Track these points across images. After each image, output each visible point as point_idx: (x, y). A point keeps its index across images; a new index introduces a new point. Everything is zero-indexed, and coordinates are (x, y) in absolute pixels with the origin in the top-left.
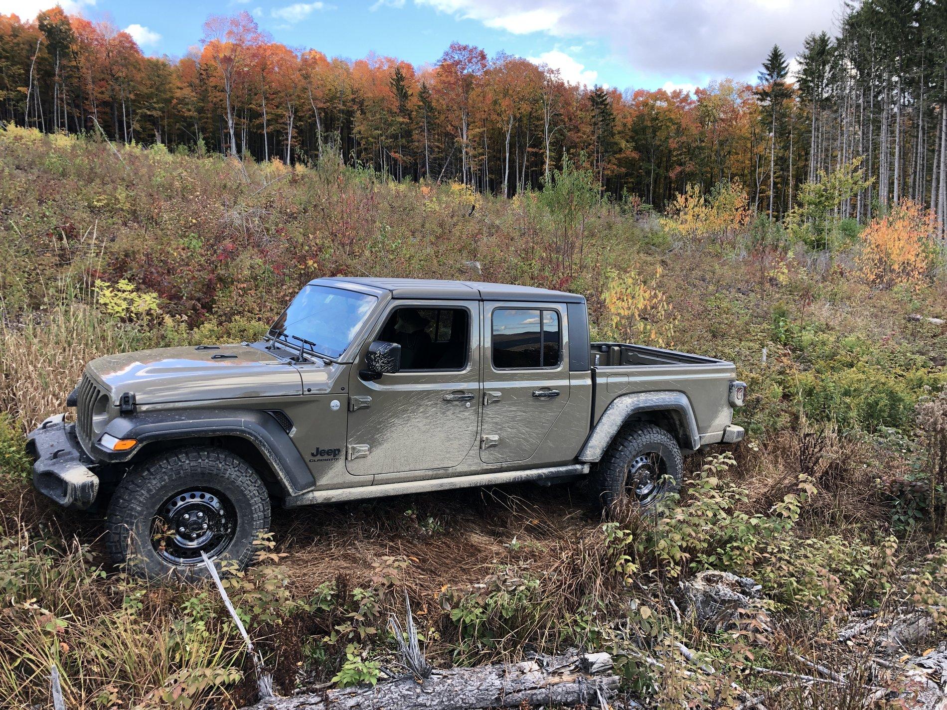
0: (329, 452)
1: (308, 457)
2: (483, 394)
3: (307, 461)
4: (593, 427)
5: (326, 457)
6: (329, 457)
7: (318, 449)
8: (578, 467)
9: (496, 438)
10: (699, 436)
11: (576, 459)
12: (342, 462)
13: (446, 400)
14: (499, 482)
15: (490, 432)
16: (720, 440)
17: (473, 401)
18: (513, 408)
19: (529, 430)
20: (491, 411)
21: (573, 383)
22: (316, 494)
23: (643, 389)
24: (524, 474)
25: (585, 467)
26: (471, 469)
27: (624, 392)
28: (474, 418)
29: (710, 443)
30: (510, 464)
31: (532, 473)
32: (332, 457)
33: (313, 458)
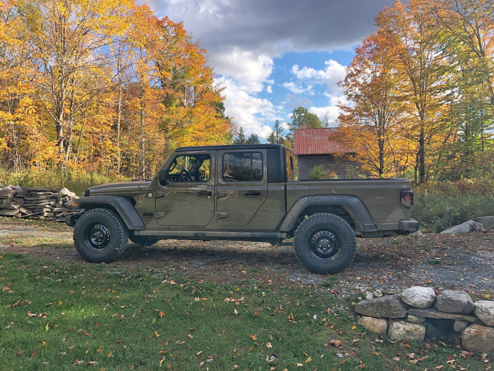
0: (149, 214)
2: (216, 192)
3: (141, 218)
4: (286, 213)
5: (148, 216)
7: (145, 213)
8: (279, 234)
9: (225, 214)
10: (373, 224)
11: (277, 229)
12: (154, 219)
13: (198, 195)
14: (229, 236)
15: (222, 211)
16: (396, 228)
17: (211, 196)
18: (234, 200)
19: (243, 211)
20: (221, 201)
21: (270, 188)
22: (146, 231)
23: (321, 193)
24: (244, 234)
25: (283, 234)
26: (214, 228)
27: (307, 195)
28: (212, 204)
29: (388, 230)
30: (235, 228)
31: (248, 234)
32: (150, 216)
33: (143, 216)
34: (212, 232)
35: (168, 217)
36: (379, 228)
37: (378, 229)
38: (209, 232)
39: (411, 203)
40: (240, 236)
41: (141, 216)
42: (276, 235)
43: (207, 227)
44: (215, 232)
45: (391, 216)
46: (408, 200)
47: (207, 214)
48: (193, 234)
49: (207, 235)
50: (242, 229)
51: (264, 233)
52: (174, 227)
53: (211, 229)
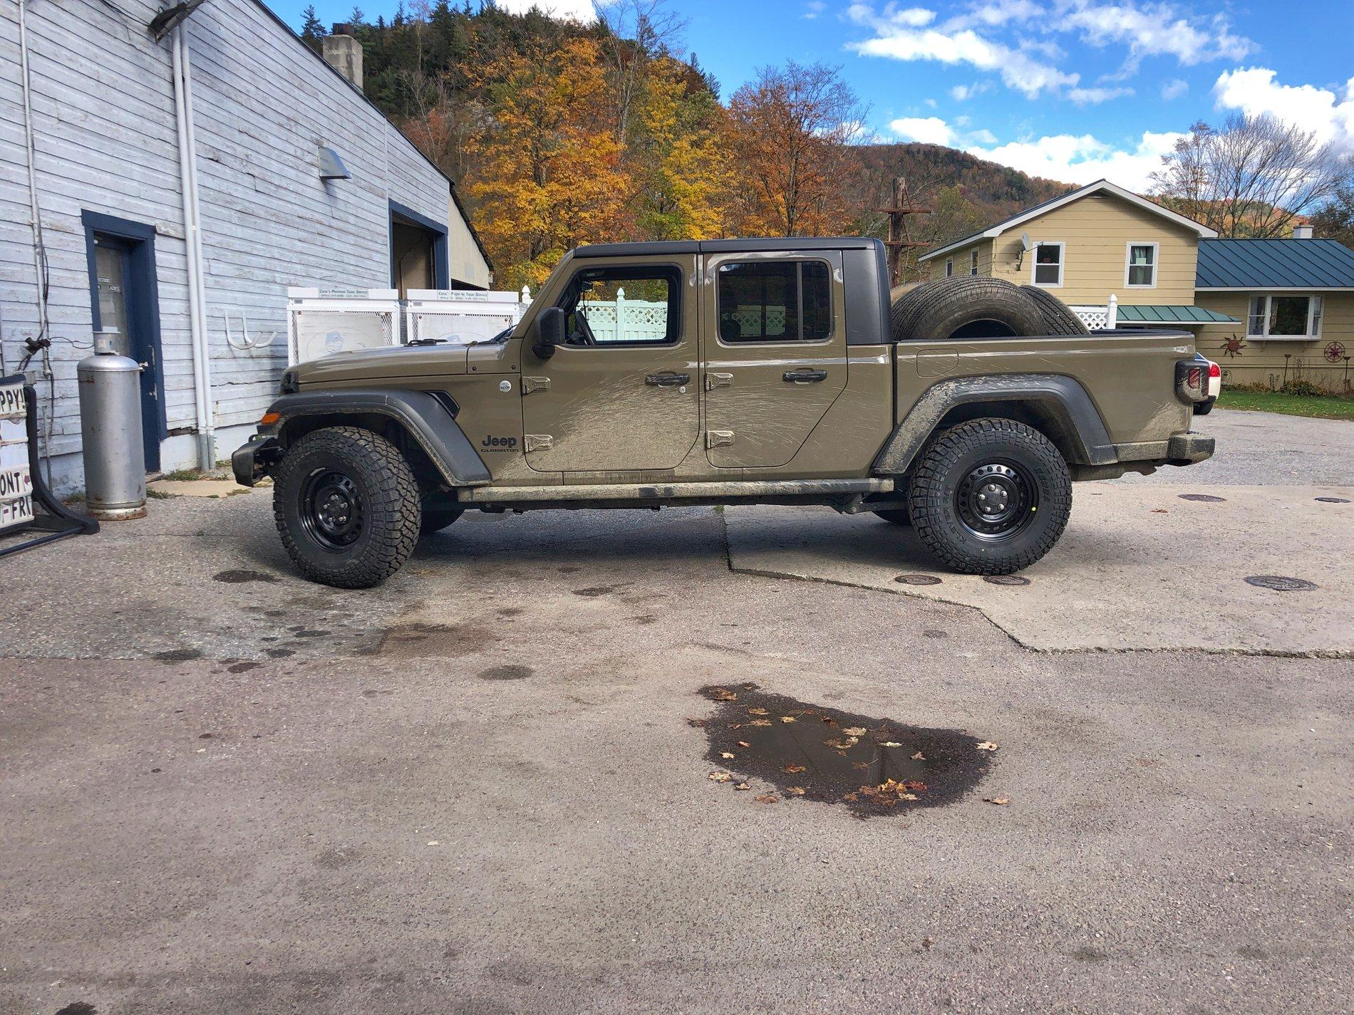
0: (504, 442)
1: (479, 446)
2: (703, 376)
3: (479, 451)
4: (896, 426)
5: (500, 447)
6: (504, 448)
7: (489, 437)
8: (874, 481)
9: (730, 433)
10: (1110, 446)
11: (872, 469)
12: (519, 454)
13: (646, 384)
14: (738, 493)
15: (720, 426)
16: (1162, 454)
17: (690, 385)
18: (753, 396)
19: (780, 425)
20: (718, 398)
21: (853, 361)
22: (495, 489)
23: (987, 371)
24: (780, 486)
25: (886, 482)
26: (696, 473)
27: (951, 375)
28: (693, 407)
29: (1143, 458)
30: (756, 470)
31: (793, 485)
32: (506, 447)
33: (485, 447)
34: (690, 485)
35: (562, 446)
36: (1123, 456)
37: (1121, 457)
38: (682, 485)
39: (1203, 391)
40: (770, 493)
42: (868, 485)
43: (678, 472)
44: (700, 484)
45: (1152, 424)
46: (1196, 384)
47: (677, 437)
48: (637, 491)
49: (677, 494)
50: (775, 474)
51: (834, 482)
52: (581, 475)
53: (687, 477)
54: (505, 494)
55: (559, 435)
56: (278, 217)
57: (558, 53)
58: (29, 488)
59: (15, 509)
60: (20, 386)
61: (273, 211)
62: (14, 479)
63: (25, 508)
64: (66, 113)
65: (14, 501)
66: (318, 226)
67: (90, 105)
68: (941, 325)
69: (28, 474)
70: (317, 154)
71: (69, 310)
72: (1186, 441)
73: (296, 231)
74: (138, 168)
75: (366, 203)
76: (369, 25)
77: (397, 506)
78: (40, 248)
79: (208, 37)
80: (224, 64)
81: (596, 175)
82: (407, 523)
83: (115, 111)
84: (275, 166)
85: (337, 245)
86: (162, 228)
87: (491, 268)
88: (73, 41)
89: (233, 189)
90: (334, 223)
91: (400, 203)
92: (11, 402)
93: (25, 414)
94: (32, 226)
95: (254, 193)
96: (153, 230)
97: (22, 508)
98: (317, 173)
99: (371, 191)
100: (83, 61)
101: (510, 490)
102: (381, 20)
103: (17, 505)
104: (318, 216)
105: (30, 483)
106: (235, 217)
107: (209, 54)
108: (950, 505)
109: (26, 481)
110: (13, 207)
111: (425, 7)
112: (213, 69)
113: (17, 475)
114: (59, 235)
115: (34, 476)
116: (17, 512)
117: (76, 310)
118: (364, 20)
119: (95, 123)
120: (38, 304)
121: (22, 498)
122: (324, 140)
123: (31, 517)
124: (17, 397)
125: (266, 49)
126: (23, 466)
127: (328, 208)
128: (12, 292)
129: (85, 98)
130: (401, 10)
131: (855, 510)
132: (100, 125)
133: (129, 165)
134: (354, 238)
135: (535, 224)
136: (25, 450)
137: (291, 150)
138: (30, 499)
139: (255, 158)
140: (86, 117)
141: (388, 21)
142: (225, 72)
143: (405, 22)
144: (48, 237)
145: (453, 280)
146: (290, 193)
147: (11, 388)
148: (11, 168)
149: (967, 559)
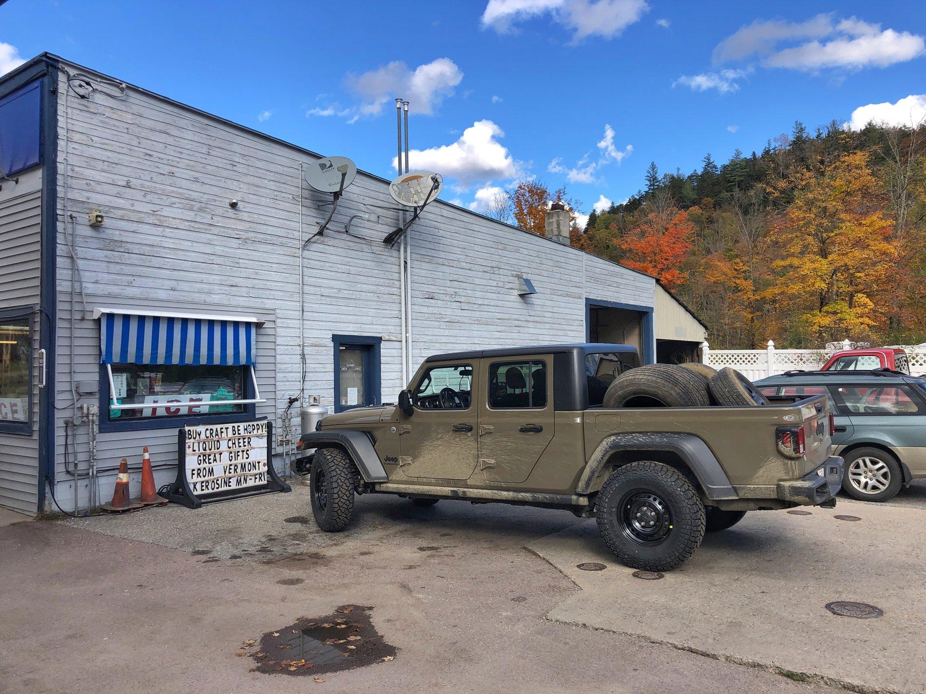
0: (393, 459)
2: (480, 426)
3: (383, 464)
4: (586, 461)
5: (391, 462)
7: (387, 456)
8: (574, 497)
9: (493, 461)
10: (730, 487)
11: (573, 490)
12: (399, 466)
13: (453, 430)
14: (499, 498)
15: (488, 457)
16: (774, 496)
17: (472, 432)
18: (504, 439)
19: (519, 458)
20: (487, 440)
21: (558, 420)
22: (389, 485)
23: (639, 430)
24: (521, 496)
25: (581, 499)
26: (478, 484)
27: (616, 432)
28: (474, 444)
29: (758, 497)
30: (509, 485)
31: (528, 496)
32: (393, 463)
33: (386, 462)
34: (475, 491)
35: (417, 464)
36: (742, 495)
37: (740, 495)
38: (471, 490)
39: (794, 450)
40: (516, 499)
41: (383, 461)
42: (571, 499)
43: (469, 482)
44: (480, 490)
45: (761, 472)
46: (788, 445)
47: (467, 461)
48: (450, 492)
49: (469, 495)
50: (518, 488)
51: (551, 495)
52: (425, 480)
53: (474, 485)
54: (394, 488)
55: (415, 457)
56: (480, 321)
57: (838, 163)
58: (266, 468)
59: (256, 478)
60: (266, 422)
61: (475, 319)
62: (257, 464)
63: (262, 478)
64: (326, 292)
65: (256, 474)
66: (516, 322)
67: (343, 285)
68: (613, 399)
69: (266, 462)
70: (517, 282)
71: (319, 383)
72: (784, 487)
73: (495, 327)
74: (372, 310)
75: (562, 304)
76: (746, 158)
77: (336, 491)
78: (303, 356)
79: (430, 238)
80: (441, 249)
81: (868, 245)
82: (342, 500)
83: (359, 285)
84: (478, 294)
85: (531, 331)
86: (385, 336)
87: (706, 327)
88: (333, 258)
89: (442, 311)
90: (531, 319)
91: (599, 299)
92: (258, 429)
93: (267, 434)
94: (300, 346)
95: (460, 311)
96: (379, 339)
97: (260, 478)
98: (516, 293)
99: (568, 296)
100: (340, 266)
101: (395, 486)
102: (754, 153)
103: (257, 476)
104: (516, 317)
105: (266, 467)
106: (443, 325)
107: (431, 246)
108: (614, 518)
109: (264, 465)
110: (289, 339)
111: (786, 140)
112: (433, 253)
113: (259, 463)
114: (317, 348)
115: (269, 464)
116: (257, 480)
117: (324, 382)
118: (742, 156)
119: (345, 294)
120: (300, 381)
121: (261, 473)
122: (523, 274)
123: (266, 482)
124: (262, 427)
125: (476, 234)
126: (264, 458)
127: (526, 311)
128: (284, 377)
129: (339, 283)
130: (769, 145)
131: (584, 515)
132: (348, 294)
133: (367, 310)
134: (549, 325)
135: (816, 286)
136: (265, 451)
137: (494, 283)
138: (266, 474)
139: (461, 292)
140: (339, 291)
141: (759, 154)
142: (441, 253)
143: (772, 151)
144: (307, 350)
145: (657, 340)
146: (492, 307)
147: (259, 423)
148: (289, 321)
149: (626, 557)
